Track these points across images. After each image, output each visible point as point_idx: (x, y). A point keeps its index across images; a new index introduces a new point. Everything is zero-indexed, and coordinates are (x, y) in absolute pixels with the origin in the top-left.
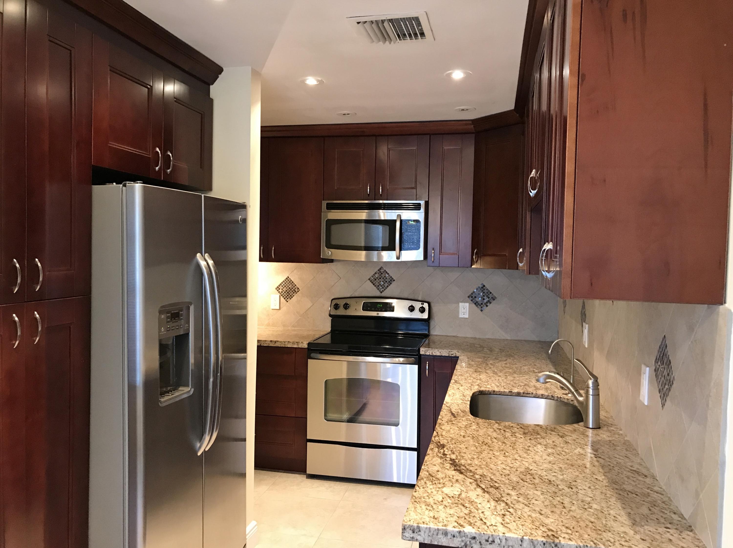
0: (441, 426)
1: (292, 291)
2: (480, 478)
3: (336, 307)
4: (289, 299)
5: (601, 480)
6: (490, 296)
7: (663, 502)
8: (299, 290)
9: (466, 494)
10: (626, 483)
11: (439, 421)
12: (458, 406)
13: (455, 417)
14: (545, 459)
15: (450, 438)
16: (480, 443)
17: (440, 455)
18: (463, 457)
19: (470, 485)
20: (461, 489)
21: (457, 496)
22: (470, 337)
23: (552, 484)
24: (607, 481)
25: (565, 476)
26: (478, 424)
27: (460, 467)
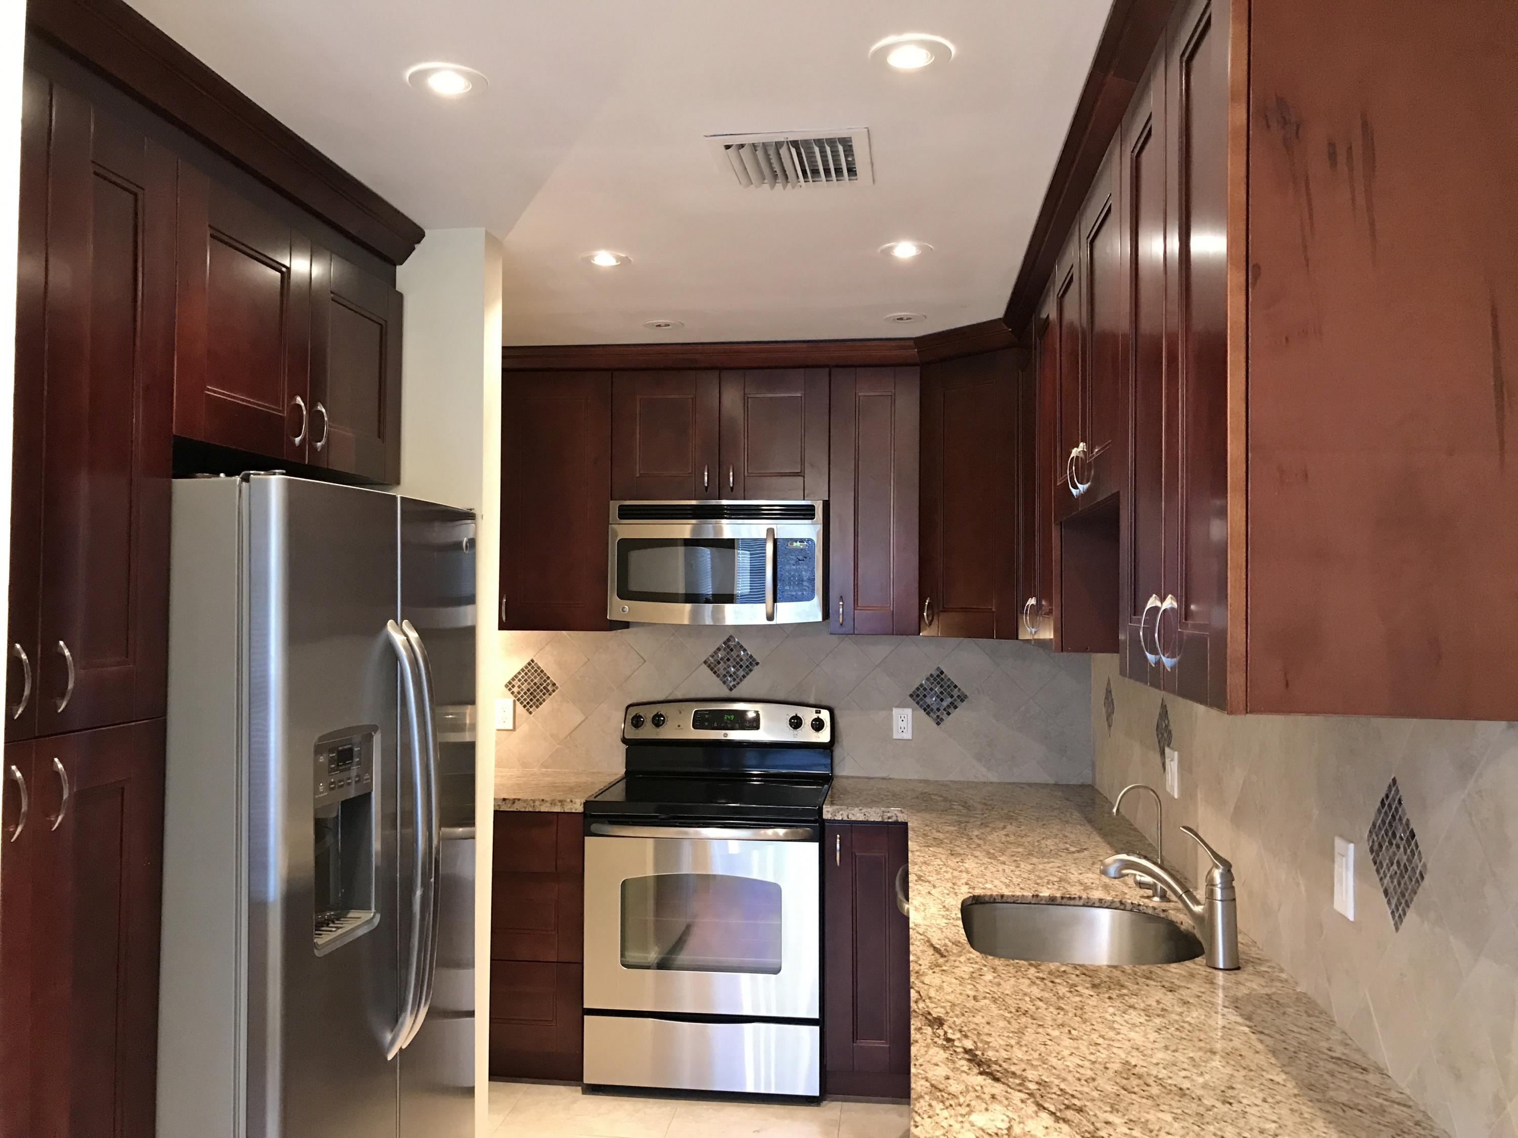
0: (922, 978)
1: (541, 691)
2: (1040, 1090)
3: (637, 722)
4: (534, 707)
5: (1282, 1082)
6: (955, 693)
7: (1417, 1124)
8: (557, 688)
9: (1022, 1125)
10: (1331, 1085)
11: (913, 967)
12: (942, 932)
13: (943, 956)
14: (1155, 1042)
15: (950, 1004)
16: (1013, 1010)
17: (940, 1042)
18: (988, 1043)
19: (1023, 1105)
20: (1008, 1116)
21: (1005, 1132)
22: (916, 777)
23: (1188, 1097)
24: (1294, 1083)
25: (1207, 1077)
26: (995, 970)
27: (989, 1067)
